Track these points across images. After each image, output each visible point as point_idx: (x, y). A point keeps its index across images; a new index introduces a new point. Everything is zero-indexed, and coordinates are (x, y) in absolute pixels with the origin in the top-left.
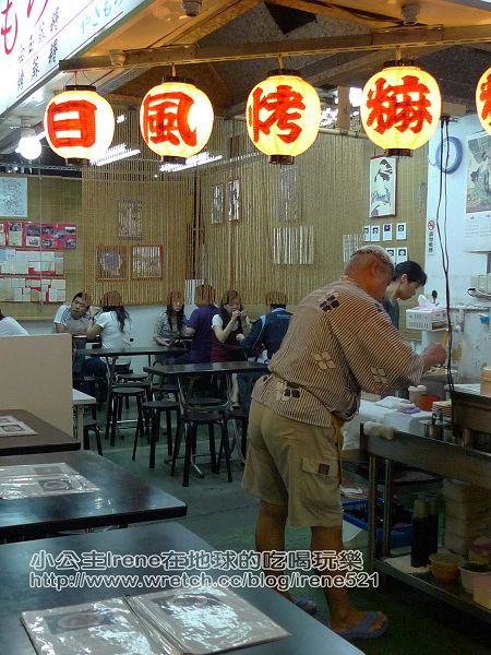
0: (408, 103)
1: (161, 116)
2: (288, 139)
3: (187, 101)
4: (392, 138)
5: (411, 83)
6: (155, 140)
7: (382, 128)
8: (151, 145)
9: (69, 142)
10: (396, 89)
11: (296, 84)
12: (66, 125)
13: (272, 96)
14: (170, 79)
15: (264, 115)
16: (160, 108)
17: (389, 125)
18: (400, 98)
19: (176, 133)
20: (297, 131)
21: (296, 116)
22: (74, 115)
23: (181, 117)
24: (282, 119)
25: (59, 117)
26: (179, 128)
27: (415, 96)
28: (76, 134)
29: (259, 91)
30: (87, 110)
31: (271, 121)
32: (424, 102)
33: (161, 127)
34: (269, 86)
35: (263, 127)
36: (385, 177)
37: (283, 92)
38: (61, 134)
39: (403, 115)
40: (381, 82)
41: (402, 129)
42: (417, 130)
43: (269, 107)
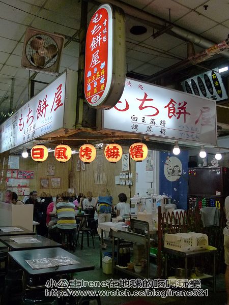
0: (114, 152)
1: (59, 153)
2: (88, 159)
3: (65, 149)
4: (111, 159)
5: (115, 148)
6: (58, 158)
7: (109, 157)
8: (57, 159)
9: (37, 158)
10: (112, 149)
11: (90, 146)
12: (37, 154)
13: (84, 149)
14: (62, 144)
15: (83, 153)
16: (59, 151)
17: (110, 156)
18: (112, 151)
19: (63, 157)
20: (90, 157)
21: (90, 154)
22: (39, 151)
23: (64, 153)
24: (87, 154)
25: (35, 152)
26: (64, 155)
27: (116, 151)
28: (39, 156)
29: (82, 148)
30: (42, 150)
31: (84, 154)
32: (118, 152)
33: (59, 155)
34: (84, 147)
35: (83, 156)
36: (126, 160)
37: (87, 148)
38: (35, 156)
39: (113, 155)
40: (108, 147)
41: (113, 158)
42: (116, 158)
43: (84, 152)
